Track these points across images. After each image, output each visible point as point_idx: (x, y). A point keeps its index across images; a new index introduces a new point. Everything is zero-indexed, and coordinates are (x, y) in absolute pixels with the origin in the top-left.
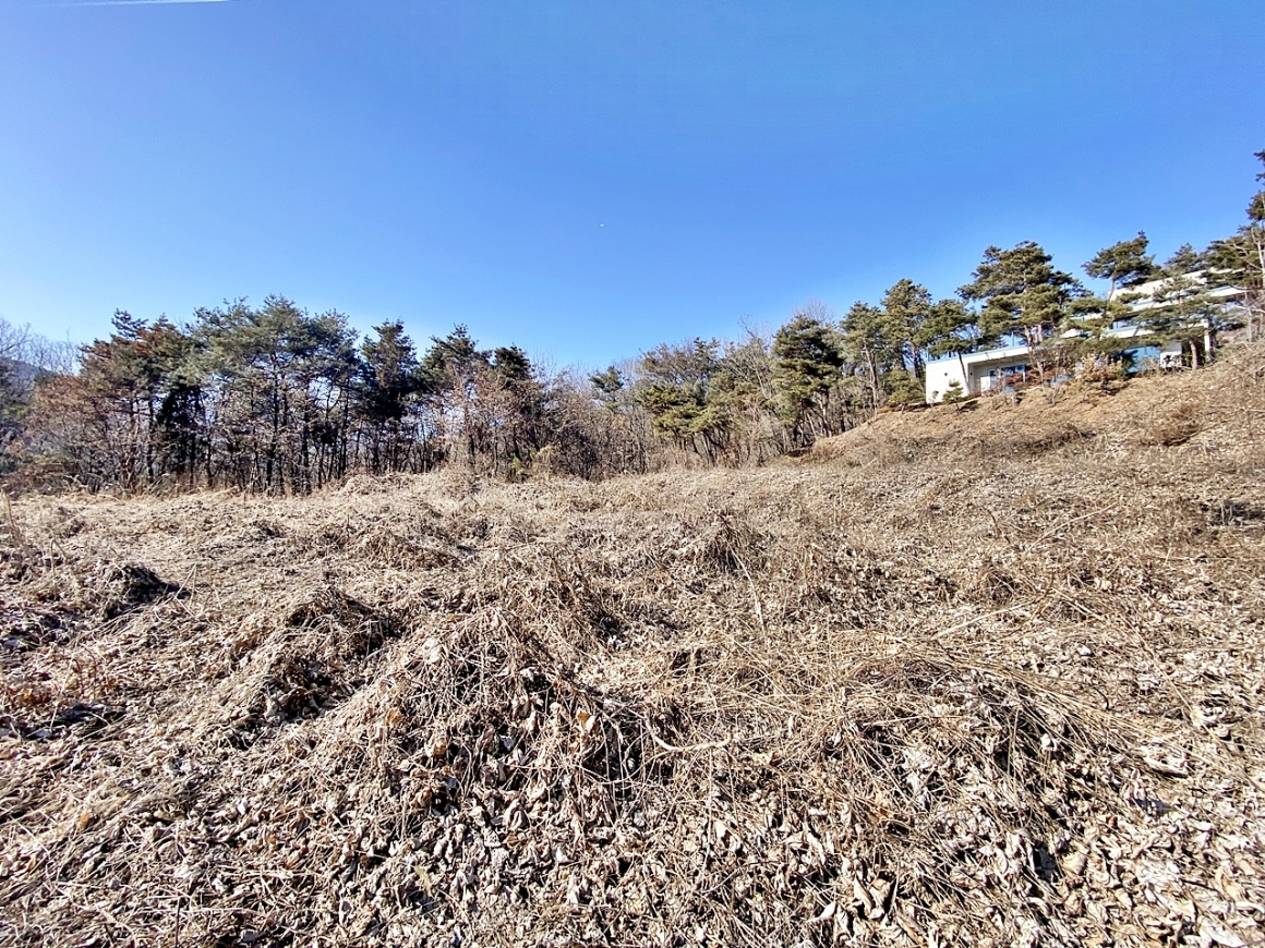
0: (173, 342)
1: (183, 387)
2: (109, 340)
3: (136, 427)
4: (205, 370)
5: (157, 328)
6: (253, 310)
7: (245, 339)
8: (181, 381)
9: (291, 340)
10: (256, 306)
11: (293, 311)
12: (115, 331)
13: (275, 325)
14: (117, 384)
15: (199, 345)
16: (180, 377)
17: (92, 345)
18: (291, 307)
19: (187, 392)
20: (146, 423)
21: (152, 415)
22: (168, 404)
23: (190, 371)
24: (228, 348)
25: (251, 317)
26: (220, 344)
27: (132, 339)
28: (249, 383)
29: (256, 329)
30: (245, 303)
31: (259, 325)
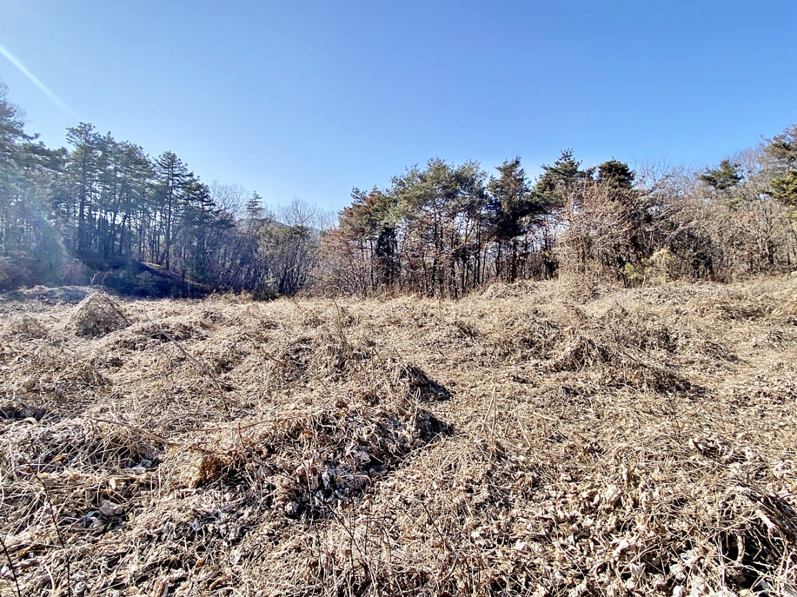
0: (381, 202)
1: (386, 229)
2: (351, 207)
3: (366, 256)
4: (398, 217)
5: (372, 195)
6: (421, 172)
7: (418, 193)
8: (386, 226)
9: (445, 188)
10: (423, 169)
11: (445, 167)
12: (353, 200)
13: (435, 178)
14: (357, 232)
15: (395, 201)
16: (386, 223)
18: (443, 164)
19: (389, 232)
20: (369, 256)
21: (372, 249)
22: (380, 242)
23: (391, 218)
24: (409, 200)
25: (421, 177)
26: (405, 198)
27: (360, 204)
28: (422, 222)
29: (424, 184)
30: (417, 168)
31: (426, 181)
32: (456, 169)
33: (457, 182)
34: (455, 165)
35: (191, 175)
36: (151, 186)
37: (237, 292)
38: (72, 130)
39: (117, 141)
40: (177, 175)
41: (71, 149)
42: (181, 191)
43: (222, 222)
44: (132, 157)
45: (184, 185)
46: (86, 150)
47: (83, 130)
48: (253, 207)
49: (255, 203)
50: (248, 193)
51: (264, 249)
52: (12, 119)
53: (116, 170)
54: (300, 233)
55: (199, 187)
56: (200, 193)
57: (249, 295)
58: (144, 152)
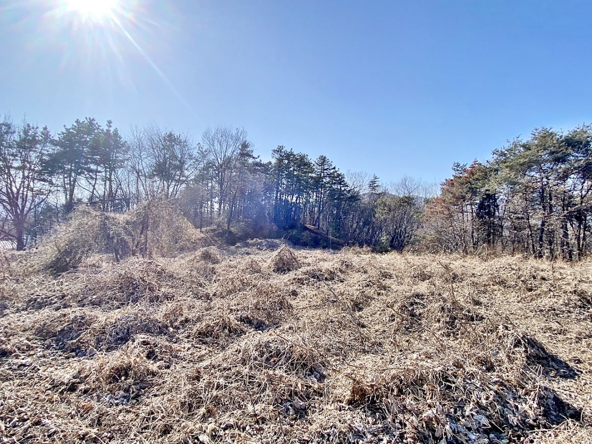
0: (482, 172)
1: (488, 195)
2: (452, 178)
3: (467, 218)
4: (500, 184)
5: (473, 167)
6: (524, 141)
7: (522, 161)
8: (487, 192)
9: (552, 153)
10: (526, 138)
11: (552, 133)
12: (454, 173)
13: (541, 146)
14: (458, 199)
15: (497, 170)
16: (487, 190)
17: (445, 181)
18: (550, 132)
19: (490, 197)
20: (470, 219)
21: (472, 213)
22: (481, 206)
23: (492, 186)
24: (511, 168)
25: (524, 146)
26: (507, 167)
27: (461, 175)
28: (527, 187)
29: (529, 152)
30: (519, 139)
31: (530, 150)
32: (565, 134)
33: (568, 146)
34: (564, 130)
35: (334, 168)
36: (312, 177)
37: (361, 246)
38: (274, 151)
39: (295, 153)
40: (326, 169)
41: (274, 161)
42: (328, 179)
43: (352, 197)
44: (302, 163)
45: (329, 175)
46: (280, 161)
47: (279, 150)
48: (373, 185)
49: (373, 182)
50: (370, 176)
51: (380, 215)
52: (248, 149)
53: (294, 170)
54: (408, 201)
55: (339, 175)
56: (339, 179)
57: (369, 249)
58: (309, 158)
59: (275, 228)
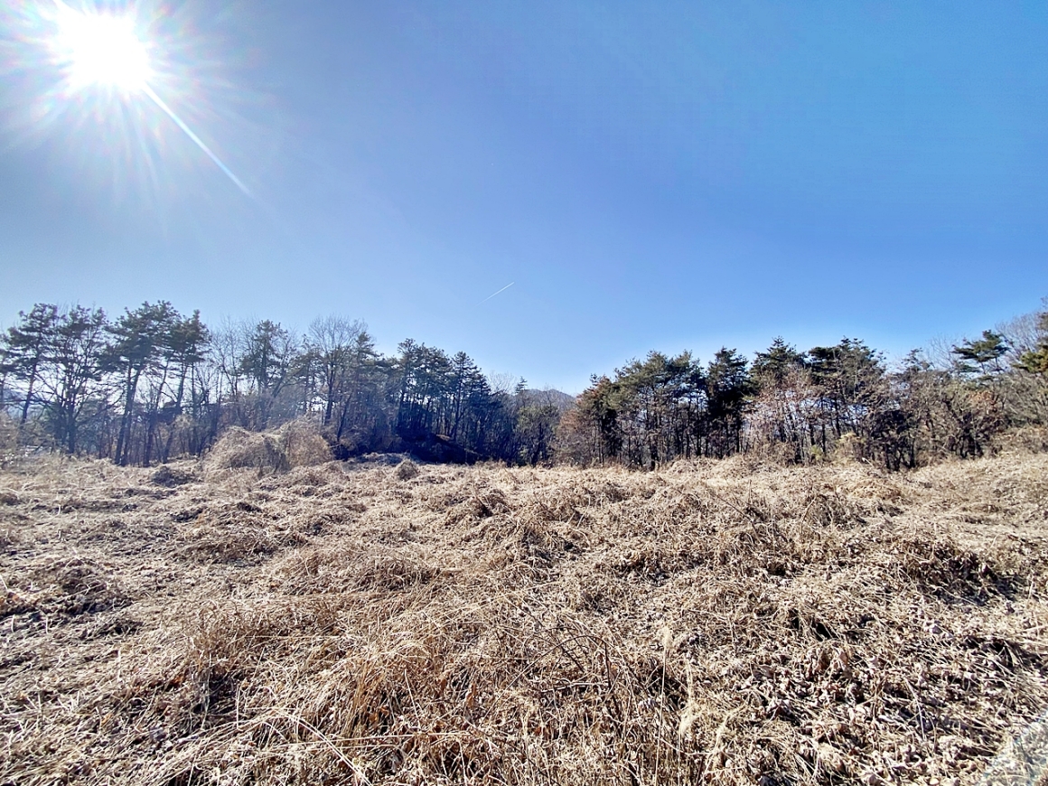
0: (608, 387)
2: (588, 390)
5: (603, 381)
10: (642, 360)
12: (590, 384)
13: (650, 368)
15: (618, 388)
16: (610, 406)
29: (641, 374)
35: (475, 368)
36: (448, 377)
37: (496, 459)
38: (401, 344)
39: (427, 348)
40: (465, 369)
41: (399, 357)
42: (469, 380)
43: (494, 404)
45: (470, 376)
46: (408, 355)
47: (408, 344)
48: (519, 388)
49: (521, 386)
50: (516, 378)
51: (522, 425)
52: (368, 343)
53: (426, 367)
55: (480, 377)
56: (479, 382)
58: (445, 354)
59: (399, 439)
